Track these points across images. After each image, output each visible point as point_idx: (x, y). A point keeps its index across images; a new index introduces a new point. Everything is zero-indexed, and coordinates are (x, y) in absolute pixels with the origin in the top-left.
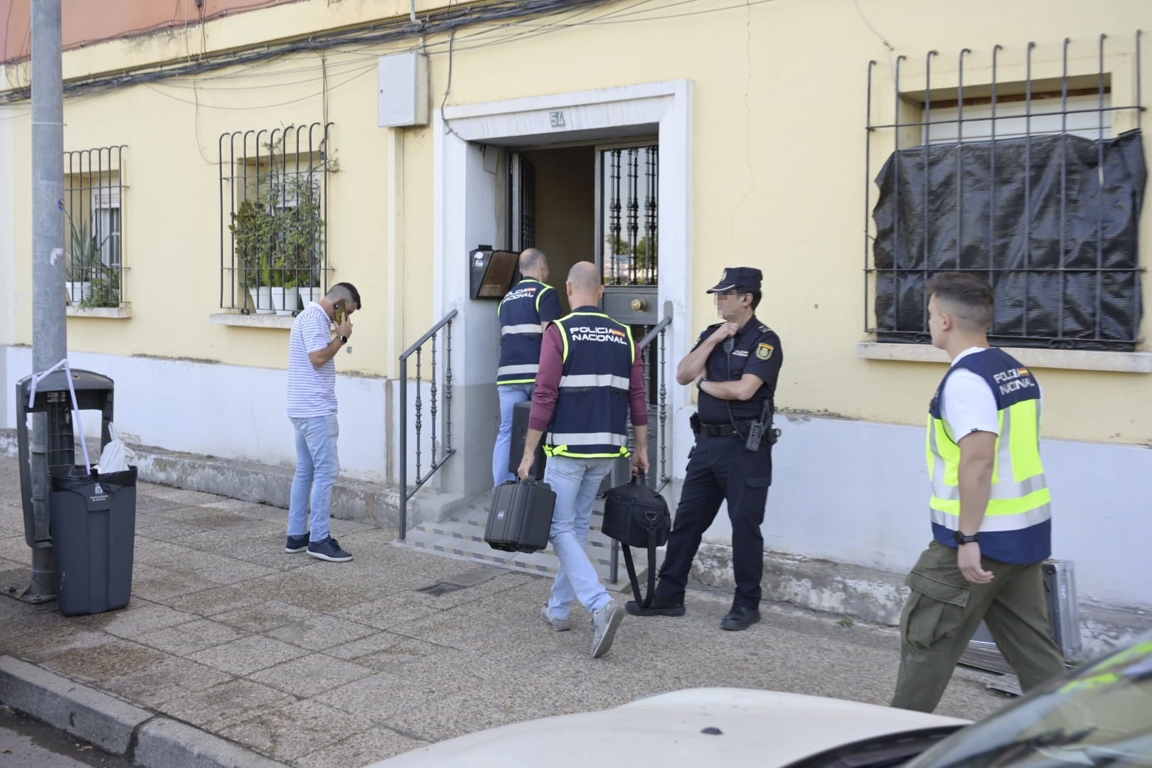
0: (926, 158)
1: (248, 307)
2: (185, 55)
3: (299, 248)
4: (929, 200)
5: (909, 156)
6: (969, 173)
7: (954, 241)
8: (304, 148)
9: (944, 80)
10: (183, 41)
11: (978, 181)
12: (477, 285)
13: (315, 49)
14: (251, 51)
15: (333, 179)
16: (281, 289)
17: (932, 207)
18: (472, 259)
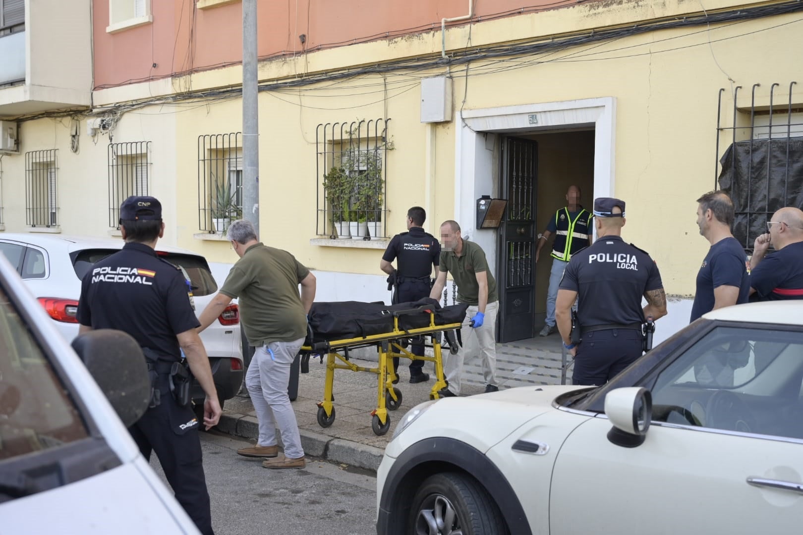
0: (750, 147)
1: (334, 234)
2: (294, 74)
3: (368, 197)
4: (751, 172)
5: (741, 146)
6: (775, 157)
7: (765, 196)
8: (372, 134)
9: (762, 101)
10: (293, 66)
11: (779, 161)
12: (481, 220)
13: (379, 72)
14: (337, 73)
15: (390, 153)
16: (356, 223)
17: (753, 176)
18: (478, 205)
